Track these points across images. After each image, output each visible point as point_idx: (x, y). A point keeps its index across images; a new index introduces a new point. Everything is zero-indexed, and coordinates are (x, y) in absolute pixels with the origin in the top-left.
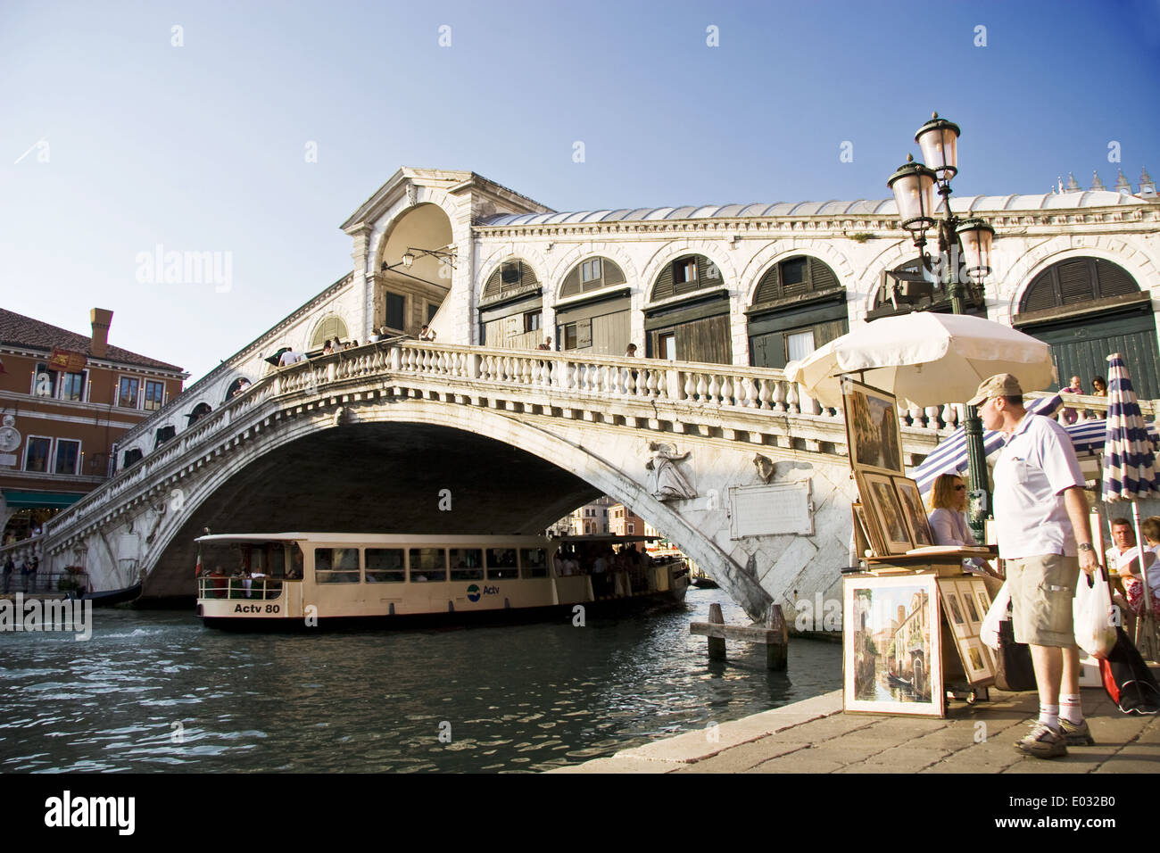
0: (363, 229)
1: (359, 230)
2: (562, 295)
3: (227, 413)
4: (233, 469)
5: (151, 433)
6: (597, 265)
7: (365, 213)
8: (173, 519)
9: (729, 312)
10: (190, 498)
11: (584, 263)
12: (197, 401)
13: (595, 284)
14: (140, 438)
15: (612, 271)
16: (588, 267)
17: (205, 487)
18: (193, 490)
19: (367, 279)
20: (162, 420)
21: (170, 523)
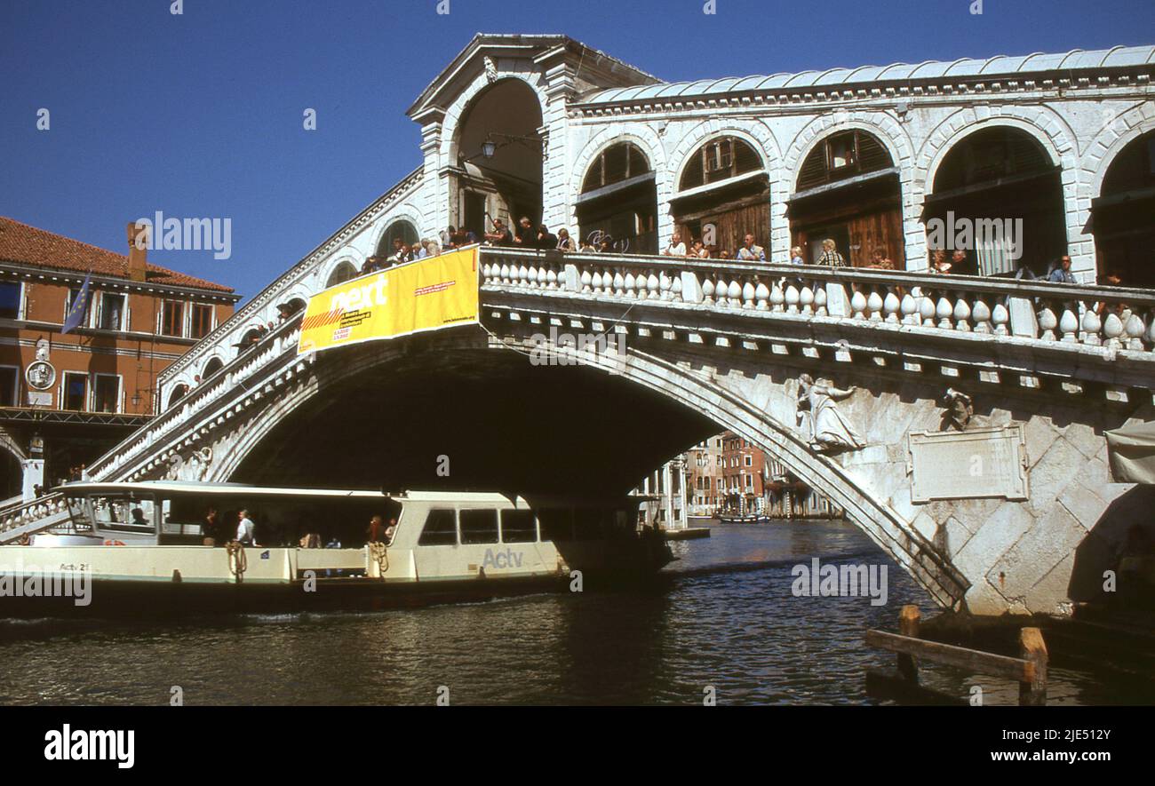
1: (429, 115)
2: (683, 187)
3: (277, 341)
4: (286, 408)
5: (196, 366)
8: (220, 467)
10: (239, 442)
11: (709, 144)
12: (246, 327)
13: (721, 173)
14: (185, 371)
17: (254, 430)
18: (242, 434)
19: (439, 174)
20: (209, 349)
21: (216, 472)
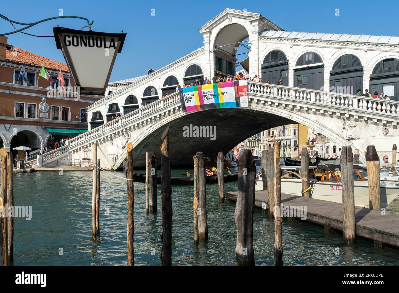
0: (208, 31)
1: (206, 32)
2: (297, 65)
5: (105, 106)
6: (311, 55)
7: (210, 25)
8: (134, 140)
9: (363, 76)
11: (306, 54)
12: (128, 94)
13: (309, 62)
15: (317, 58)
16: (307, 56)
18: (144, 130)
19: (210, 52)
20: (111, 100)
21: (133, 142)
